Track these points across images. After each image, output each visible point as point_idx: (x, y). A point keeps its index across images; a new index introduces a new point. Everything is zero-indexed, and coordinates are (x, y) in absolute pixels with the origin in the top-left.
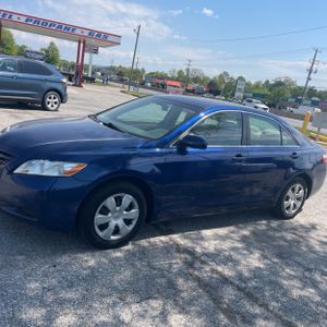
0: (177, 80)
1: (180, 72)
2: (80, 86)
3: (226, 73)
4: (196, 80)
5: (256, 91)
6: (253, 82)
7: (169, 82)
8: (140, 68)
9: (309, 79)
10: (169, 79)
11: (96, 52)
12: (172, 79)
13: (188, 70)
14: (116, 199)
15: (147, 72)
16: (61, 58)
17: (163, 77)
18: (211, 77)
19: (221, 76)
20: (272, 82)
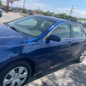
0: (36, 12)
1: (37, 10)
2: (8, 12)
3: (49, 11)
4: (41, 12)
5: (57, 16)
6: (56, 14)
7: (33, 13)
8: (25, 8)
9: (71, 13)
10: (33, 12)
11: (12, 3)
12: (34, 12)
13: (39, 10)
14: (15, 70)
15: (27, 10)
16: (2, 4)
17: (32, 11)
18: (45, 12)
19: (47, 12)
20: (60, 14)
